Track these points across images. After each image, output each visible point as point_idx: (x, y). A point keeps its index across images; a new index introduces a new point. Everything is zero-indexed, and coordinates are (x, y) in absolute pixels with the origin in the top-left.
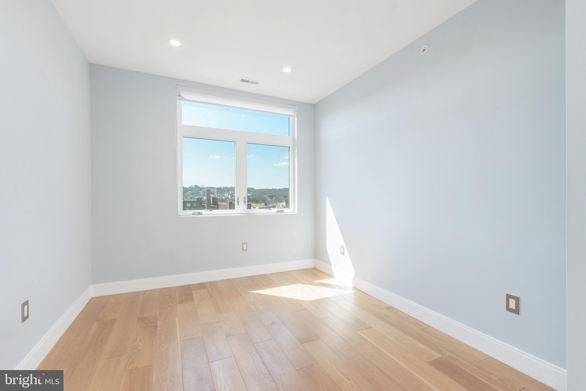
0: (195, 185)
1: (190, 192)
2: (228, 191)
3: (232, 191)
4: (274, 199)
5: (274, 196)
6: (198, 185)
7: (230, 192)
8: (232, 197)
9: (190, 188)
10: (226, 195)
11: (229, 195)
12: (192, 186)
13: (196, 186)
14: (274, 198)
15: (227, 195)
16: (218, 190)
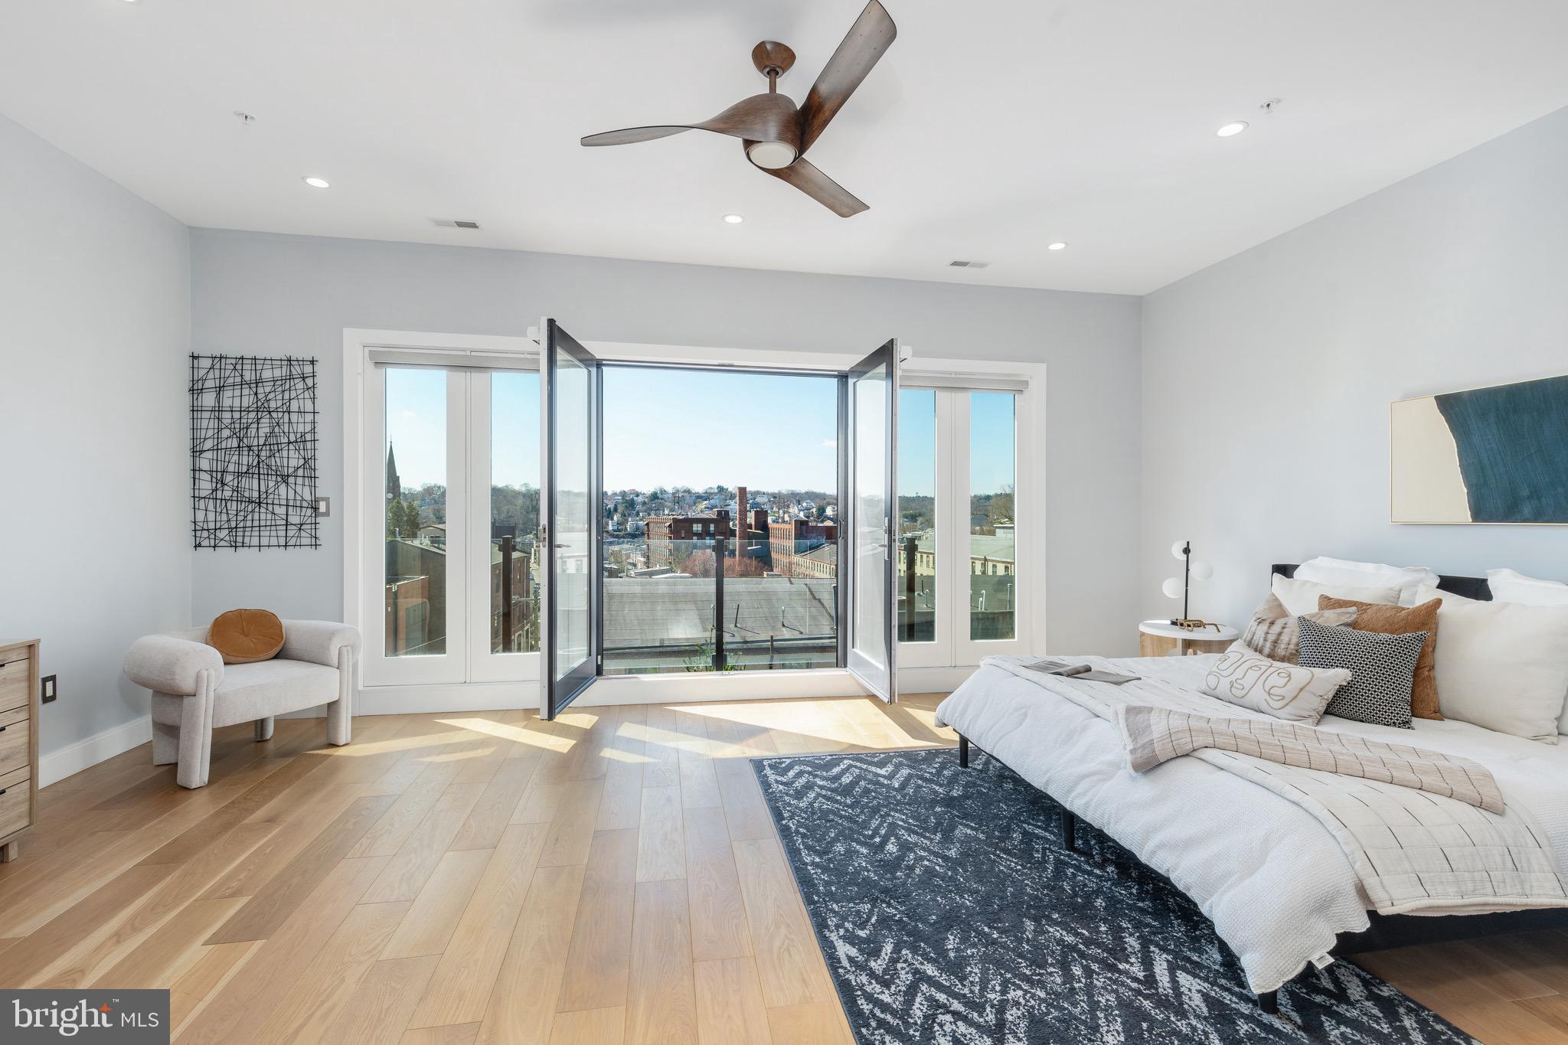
0: (719, 487)
1: (705, 502)
2: (799, 501)
3: (808, 501)
4: (919, 522)
5: (920, 515)
6: (725, 487)
7: (805, 504)
8: (808, 517)
9: (706, 493)
10: (794, 510)
11: (800, 510)
12: (711, 488)
13: (721, 489)
14: (920, 520)
15: (797, 511)
16: (775, 497)
